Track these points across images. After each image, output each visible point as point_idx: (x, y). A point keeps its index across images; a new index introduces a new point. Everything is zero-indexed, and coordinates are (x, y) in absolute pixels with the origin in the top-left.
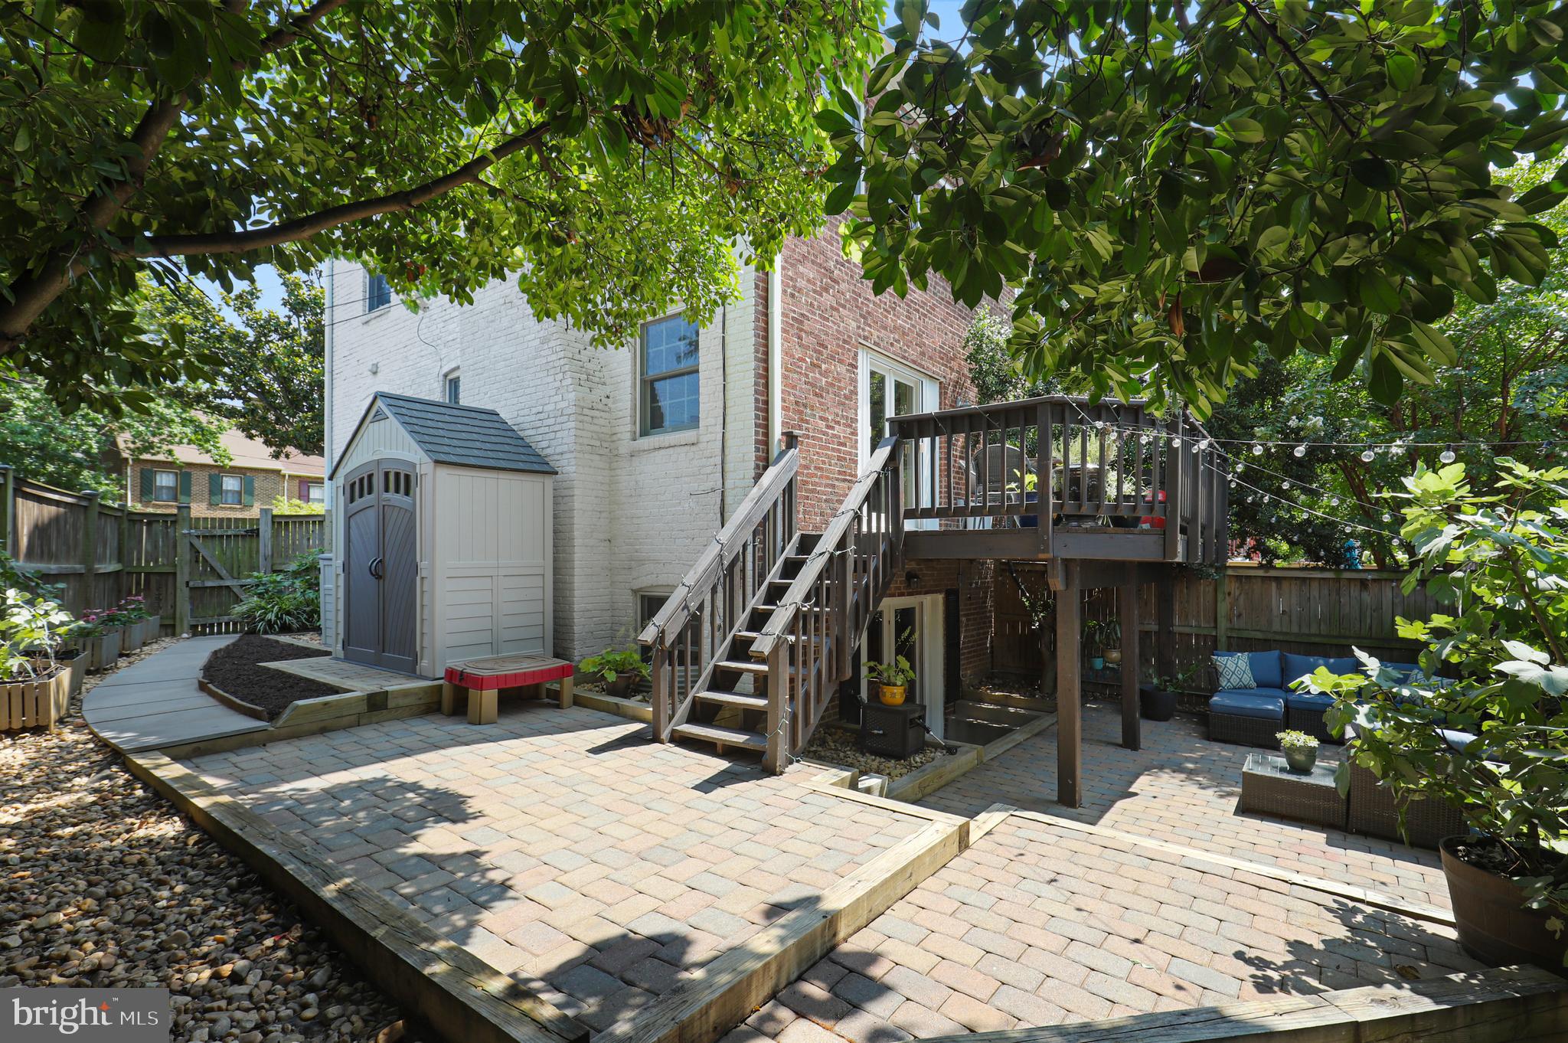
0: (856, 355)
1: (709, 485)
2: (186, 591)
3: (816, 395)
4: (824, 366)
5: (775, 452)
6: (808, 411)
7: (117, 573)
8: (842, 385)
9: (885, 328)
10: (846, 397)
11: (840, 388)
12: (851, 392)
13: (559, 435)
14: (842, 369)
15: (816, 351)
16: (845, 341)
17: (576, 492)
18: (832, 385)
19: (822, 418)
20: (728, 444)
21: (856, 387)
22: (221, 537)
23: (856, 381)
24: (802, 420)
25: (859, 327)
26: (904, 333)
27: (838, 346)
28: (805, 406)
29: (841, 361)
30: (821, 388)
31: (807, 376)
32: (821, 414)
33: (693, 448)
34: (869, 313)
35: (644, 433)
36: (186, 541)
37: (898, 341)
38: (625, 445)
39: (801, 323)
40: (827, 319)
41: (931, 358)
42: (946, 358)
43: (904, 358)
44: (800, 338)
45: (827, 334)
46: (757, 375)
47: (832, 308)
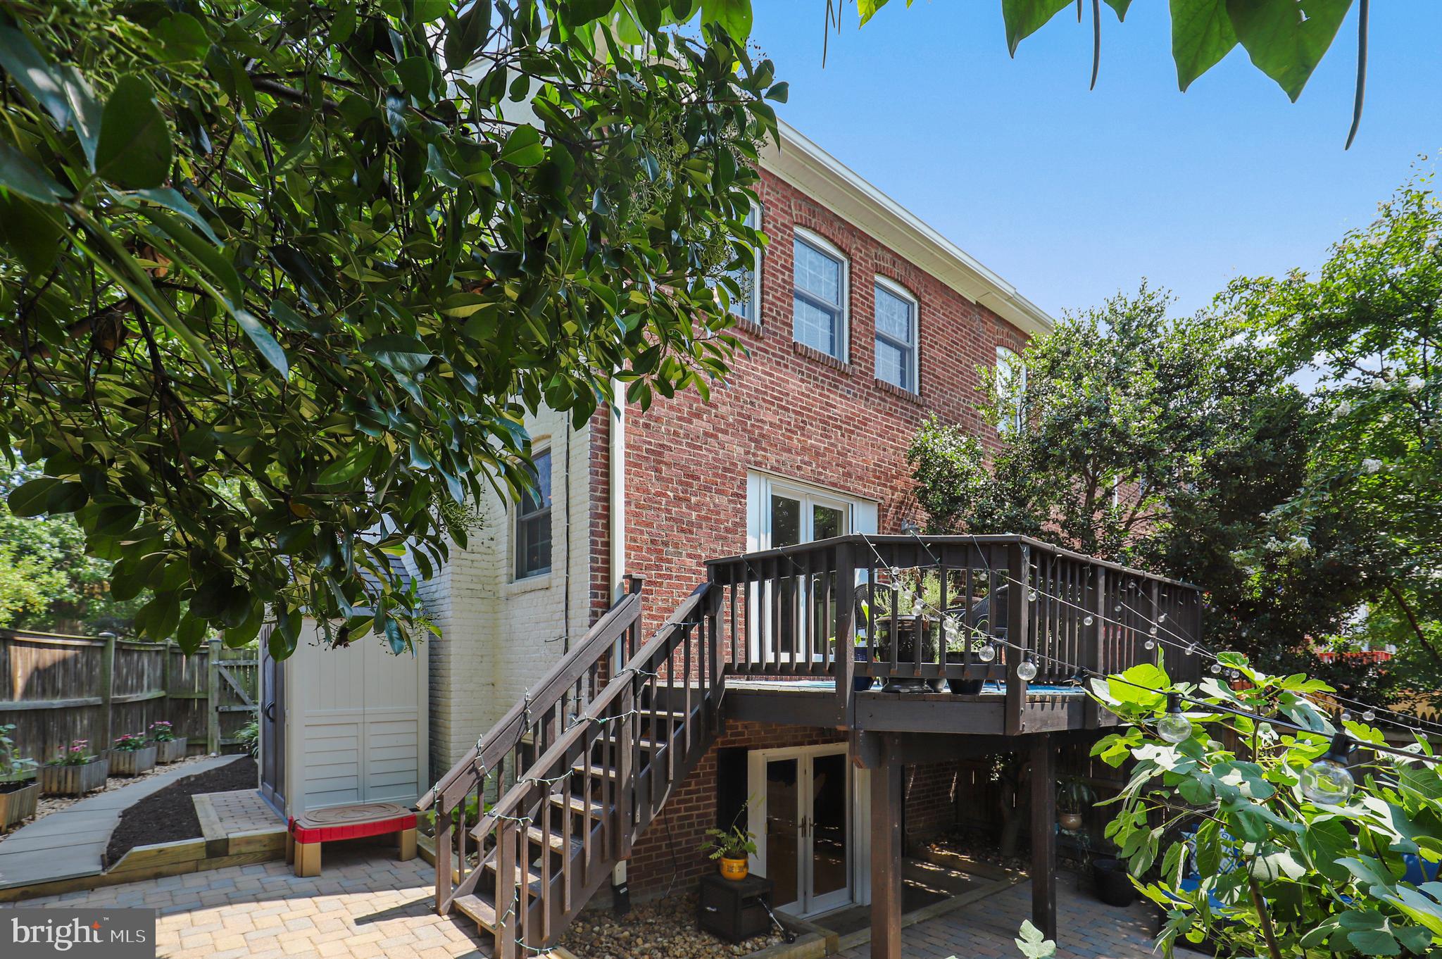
0: (744, 483)
2: (216, 715)
3: (683, 531)
4: (693, 499)
5: (616, 597)
6: (671, 549)
7: (161, 699)
8: (722, 517)
9: (789, 451)
10: (727, 530)
11: (717, 521)
12: (735, 524)
14: (722, 500)
15: (681, 483)
16: (725, 469)
17: (453, 637)
18: (707, 519)
19: (689, 556)
20: (571, 590)
21: (743, 519)
22: (245, 667)
23: (744, 512)
24: (661, 560)
25: (747, 453)
26: (818, 454)
27: (716, 475)
28: (666, 544)
29: (719, 492)
30: (690, 523)
31: (669, 511)
32: (690, 551)
33: (548, 593)
34: (763, 436)
36: (216, 670)
37: (809, 464)
38: (504, 588)
39: (660, 454)
40: (700, 448)
41: (860, 478)
42: (884, 477)
43: (818, 480)
44: (658, 470)
45: (699, 464)
46: (595, 516)
47: (706, 434)
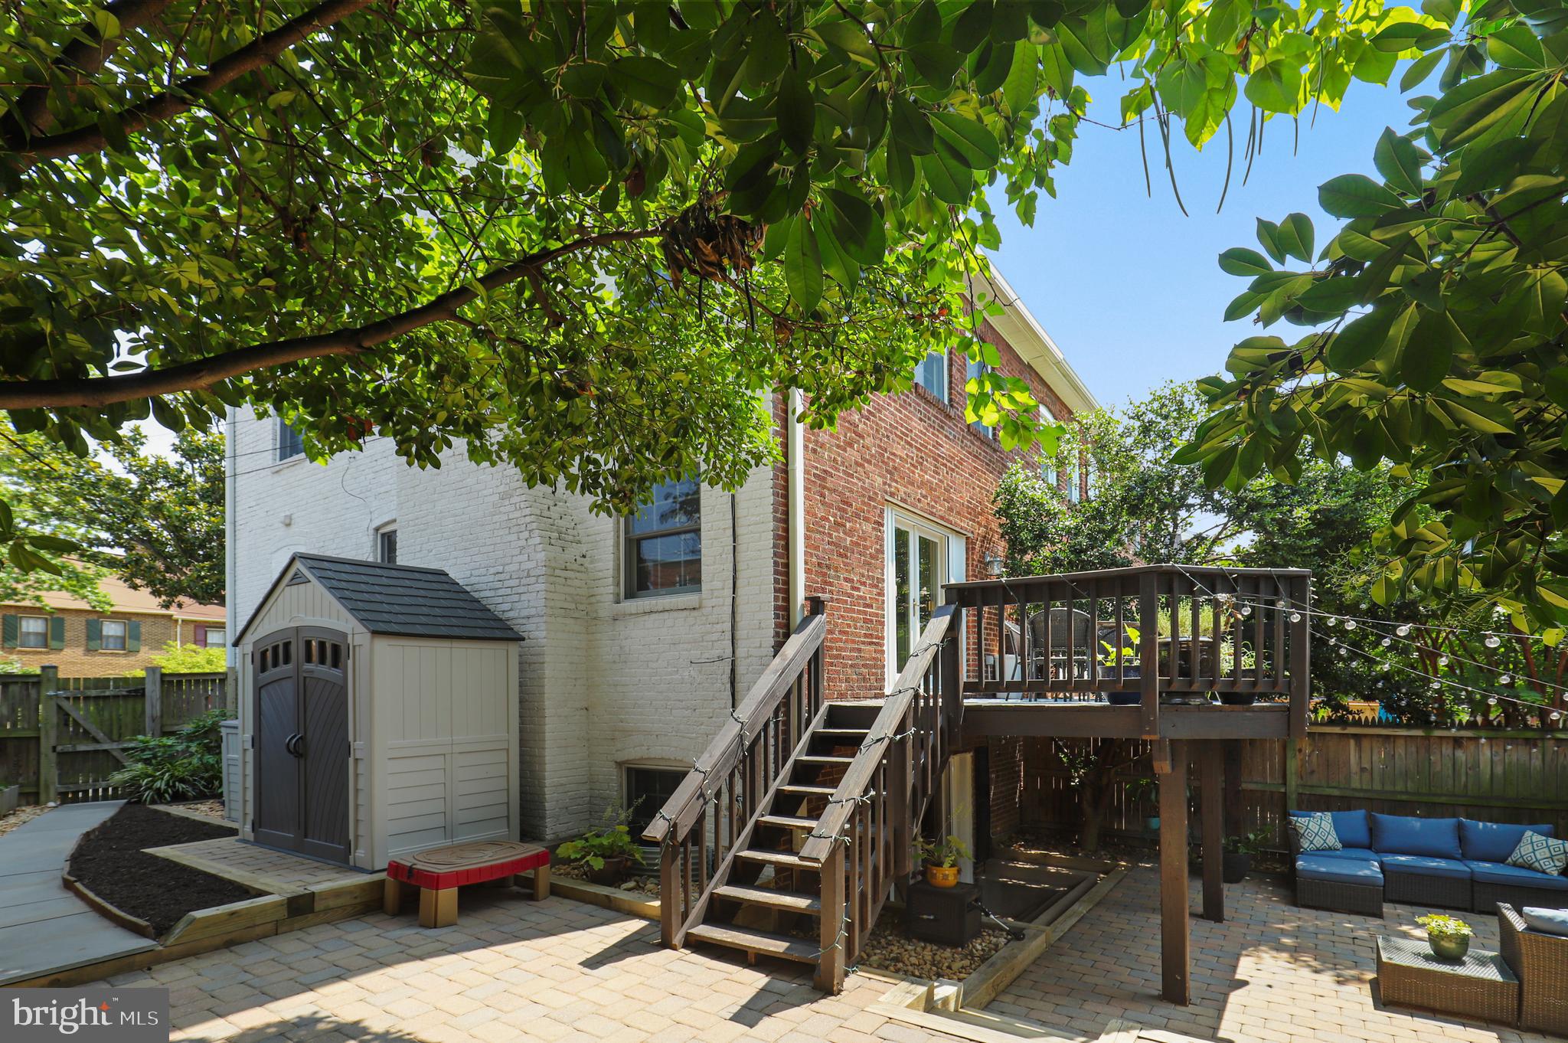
0: (882, 512)
1: (716, 653)
3: (840, 555)
4: (848, 525)
5: (797, 617)
6: (832, 572)
8: (868, 543)
9: (912, 484)
10: (872, 556)
11: (866, 547)
12: (877, 551)
13: (523, 597)
14: (868, 527)
15: (839, 509)
16: (870, 498)
17: (547, 659)
18: (857, 544)
19: (846, 580)
20: (740, 609)
21: (882, 546)
23: (882, 539)
24: (826, 583)
25: (885, 483)
26: (931, 488)
27: (863, 503)
28: (828, 567)
29: (866, 519)
30: (846, 548)
31: (830, 535)
32: (846, 575)
33: (695, 613)
34: (895, 468)
35: (630, 595)
37: (925, 497)
38: (606, 605)
39: (824, 479)
40: (852, 476)
41: (959, 513)
42: (974, 513)
43: (932, 513)
44: (822, 495)
45: (851, 491)
46: (777, 537)
47: (857, 463)
